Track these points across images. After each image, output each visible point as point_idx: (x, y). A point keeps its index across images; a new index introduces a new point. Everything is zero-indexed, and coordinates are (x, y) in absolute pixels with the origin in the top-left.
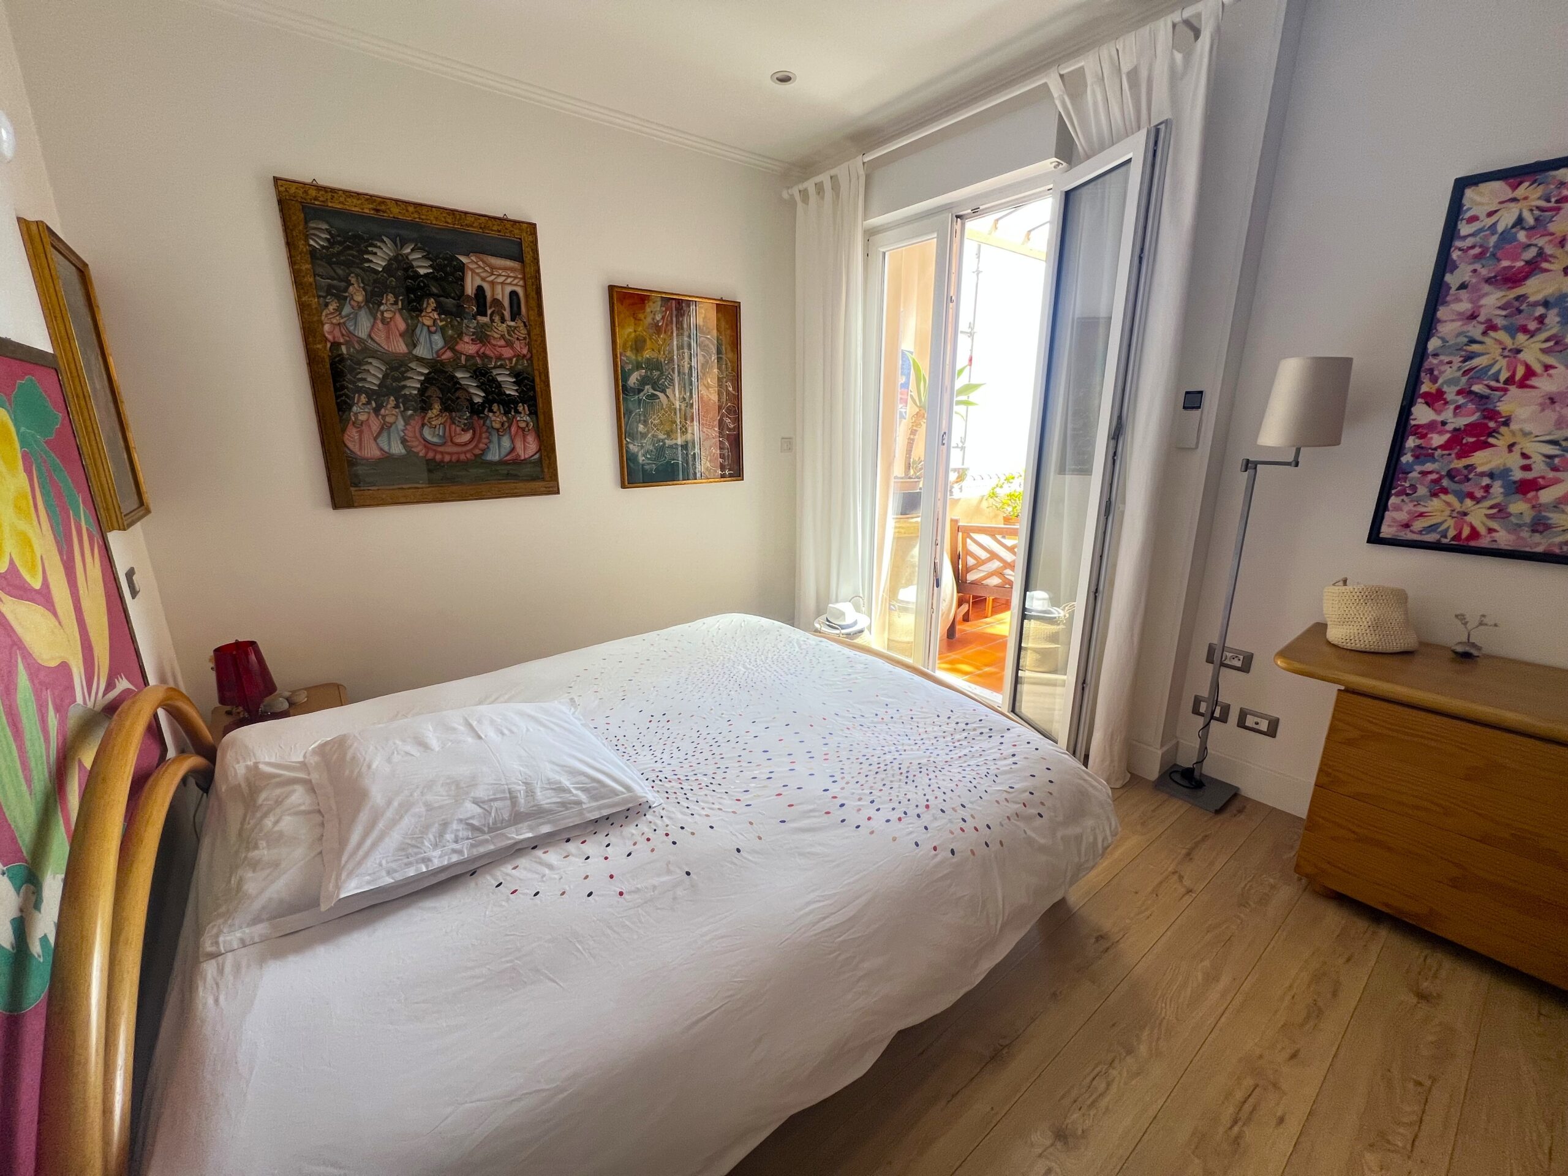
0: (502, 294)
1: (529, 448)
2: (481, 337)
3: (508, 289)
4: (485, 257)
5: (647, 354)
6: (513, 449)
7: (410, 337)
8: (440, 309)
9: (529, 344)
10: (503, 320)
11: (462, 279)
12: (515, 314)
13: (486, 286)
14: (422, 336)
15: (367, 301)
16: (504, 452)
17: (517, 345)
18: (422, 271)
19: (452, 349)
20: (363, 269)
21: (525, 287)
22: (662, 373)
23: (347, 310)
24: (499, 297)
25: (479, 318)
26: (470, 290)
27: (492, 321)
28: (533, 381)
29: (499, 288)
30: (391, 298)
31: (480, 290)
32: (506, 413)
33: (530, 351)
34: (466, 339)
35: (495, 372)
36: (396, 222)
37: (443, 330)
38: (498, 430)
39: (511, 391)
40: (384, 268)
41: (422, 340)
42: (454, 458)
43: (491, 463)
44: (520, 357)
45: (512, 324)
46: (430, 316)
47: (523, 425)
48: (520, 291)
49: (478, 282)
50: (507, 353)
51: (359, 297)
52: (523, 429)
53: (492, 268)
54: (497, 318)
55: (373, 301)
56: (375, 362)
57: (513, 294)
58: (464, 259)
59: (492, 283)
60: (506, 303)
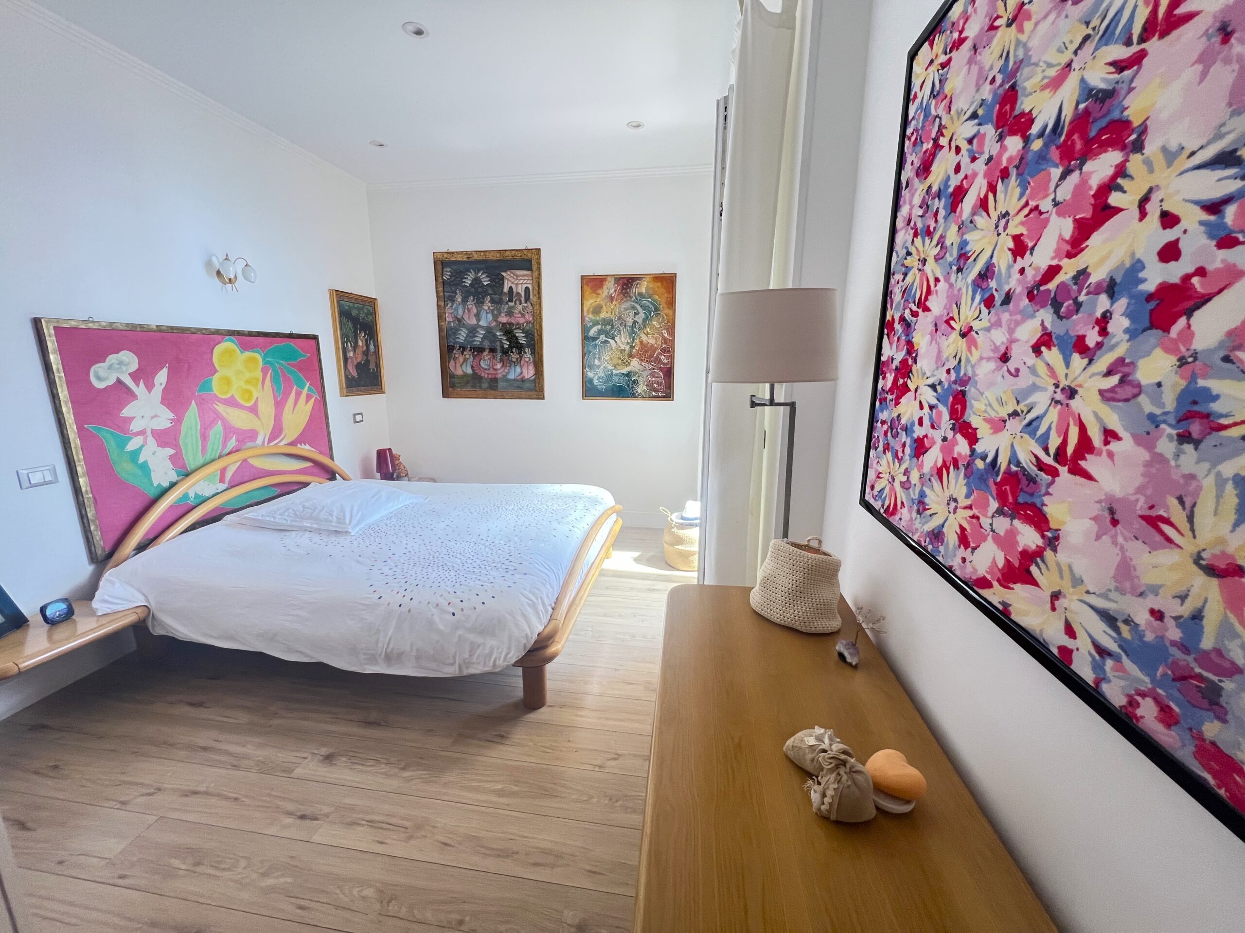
0: (521, 290)
1: (529, 372)
2: (510, 313)
3: (524, 286)
4: (513, 271)
5: (603, 315)
6: (522, 373)
7: (478, 316)
8: (492, 301)
9: (533, 315)
10: (521, 304)
11: (503, 284)
12: (527, 299)
13: (514, 286)
14: (483, 315)
15: (463, 301)
16: (517, 374)
17: (527, 316)
18: (485, 283)
19: (496, 321)
20: (462, 286)
21: (532, 284)
22: (612, 326)
23: (454, 306)
24: (520, 291)
25: (510, 303)
26: (506, 290)
27: (515, 304)
28: (534, 335)
29: (520, 286)
30: (472, 298)
31: (511, 288)
32: (519, 353)
33: (533, 318)
34: (503, 315)
35: (515, 331)
36: (477, 262)
37: (492, 311)
38: (514, 362)
39: (523, 341)
40: (470, 284)
41: (483, 317)
42: (493, 376)
43: (510, 380)
44: (528, 322)
45: (525, 305)
46: (487, 305)
47: (527, 360)
48: (530, 286)
49: (510, 284)
50: (522, 321)
51: (459, 300)
52: (527, 362)
53: (517, 276)
54: (518, 302)
55: (465, 301)
56: (464, 330)
57: (527, 289)
58: (504, 274)
59: (517, 285)
60: (523, 295)
